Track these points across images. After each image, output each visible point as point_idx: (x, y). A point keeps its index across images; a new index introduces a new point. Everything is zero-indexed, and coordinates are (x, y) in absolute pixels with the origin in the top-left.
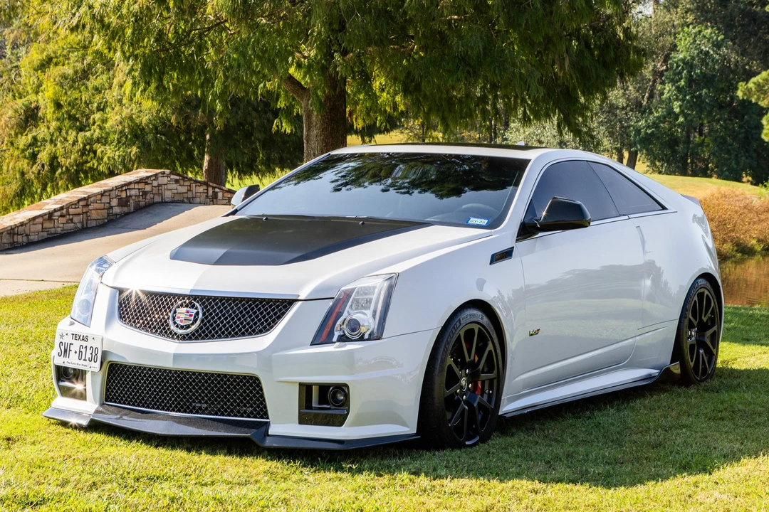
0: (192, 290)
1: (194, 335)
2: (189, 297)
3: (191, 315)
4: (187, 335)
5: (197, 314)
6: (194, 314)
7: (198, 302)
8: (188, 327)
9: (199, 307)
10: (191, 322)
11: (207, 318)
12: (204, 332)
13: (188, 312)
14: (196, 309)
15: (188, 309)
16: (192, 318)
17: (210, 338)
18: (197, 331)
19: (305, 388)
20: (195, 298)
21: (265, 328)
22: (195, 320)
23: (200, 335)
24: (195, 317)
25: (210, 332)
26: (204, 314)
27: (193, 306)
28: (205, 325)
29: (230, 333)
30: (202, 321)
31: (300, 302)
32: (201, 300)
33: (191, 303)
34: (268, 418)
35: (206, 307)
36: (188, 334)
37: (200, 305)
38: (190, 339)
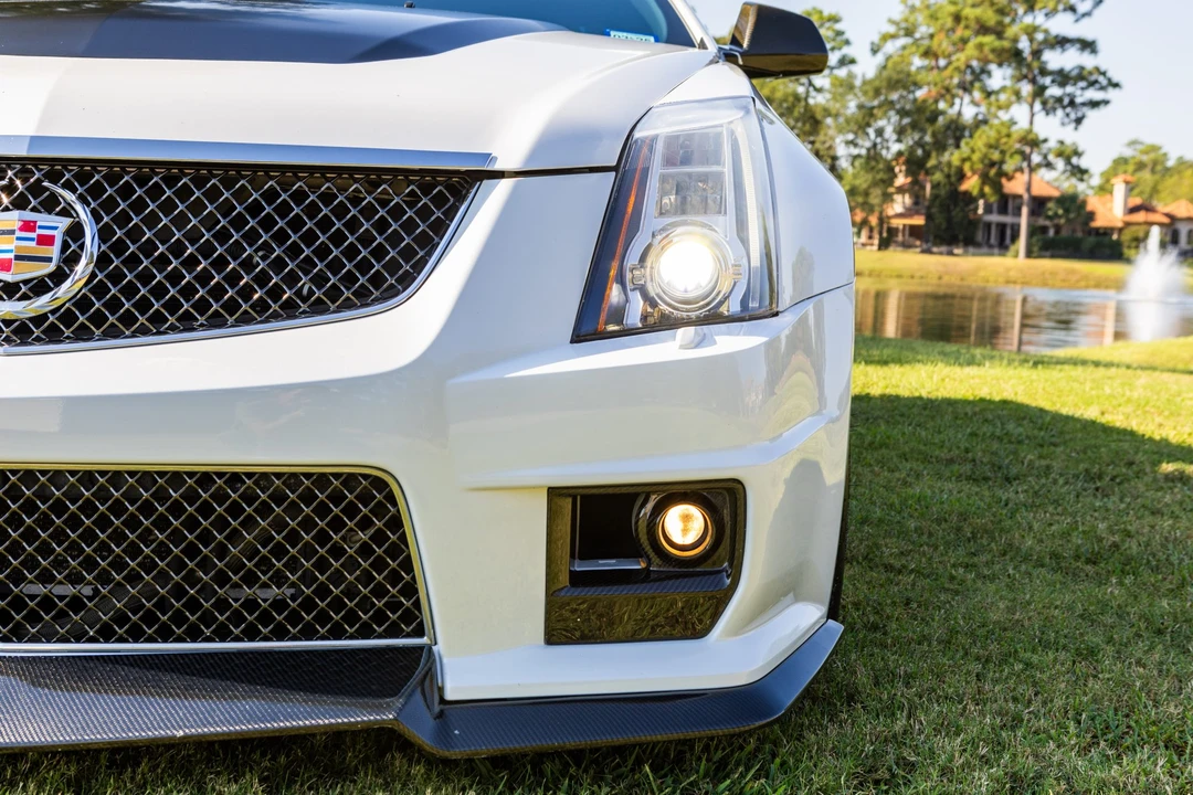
0: (35, 140)
1: (68, 318)
2: (25, 165)
3: (46, 241)
4: (39, 320)
5: (75, 232)
6: (59, 236)
7: (69, 186)
8: (39, 287)
9: (78, 207)
10: (51, 267)
11: (119, 248)
12: (114, 305)
13: (28, 226)
14: (65, 213)
15: (28, 215)
16: (54, 251)
17: (144, 331)
18: (82, 303)
19: (567, 504)
20: (56, 168)
21: (377, 280)
22: (71, 260)
23: (98, 319)
24: (65, 246)
25: (143, 305)
26: (104, 234)
27: (51, 204)
28: (116, 277)
29: (231, 307)
30: (103, 260)
31: (505, 185)
32: (83, 177)
33: (36, 189)
34: (420, 632)
35: (109, 205)
36: (44, 317)
37: (82, 199)
38: (53, 335)
